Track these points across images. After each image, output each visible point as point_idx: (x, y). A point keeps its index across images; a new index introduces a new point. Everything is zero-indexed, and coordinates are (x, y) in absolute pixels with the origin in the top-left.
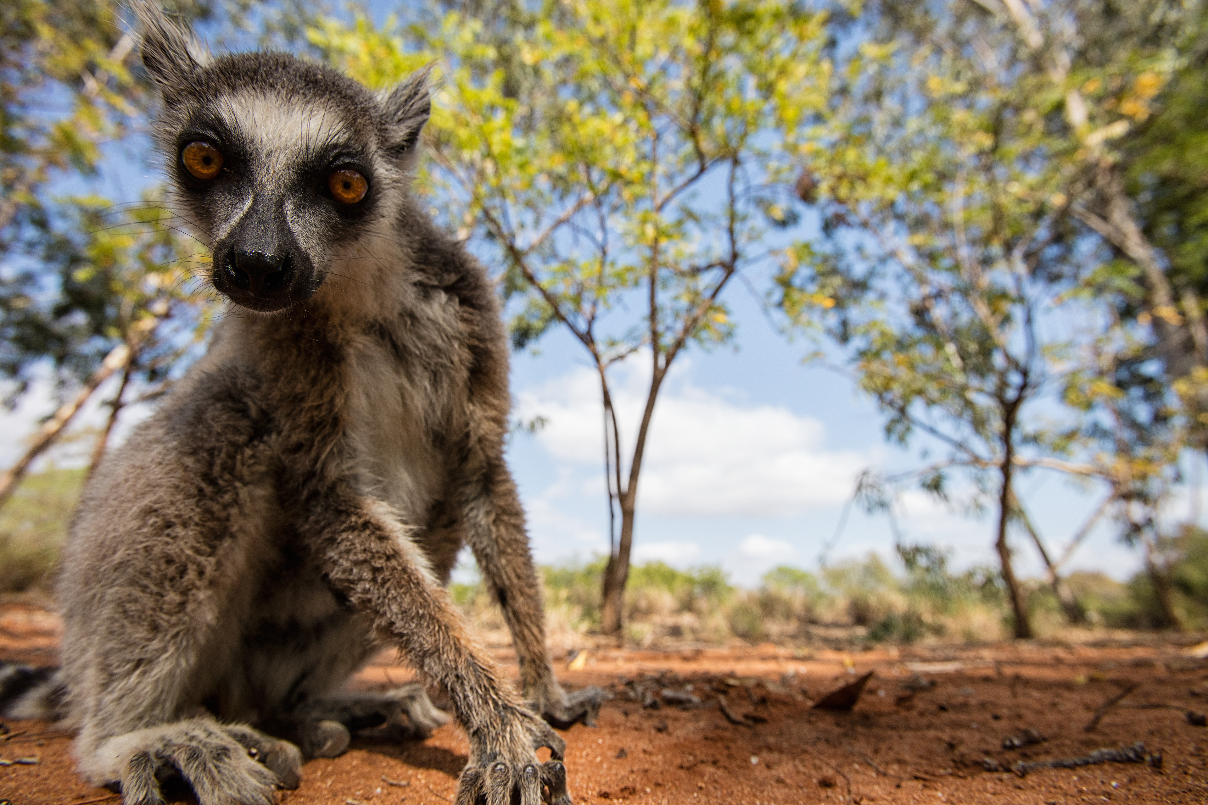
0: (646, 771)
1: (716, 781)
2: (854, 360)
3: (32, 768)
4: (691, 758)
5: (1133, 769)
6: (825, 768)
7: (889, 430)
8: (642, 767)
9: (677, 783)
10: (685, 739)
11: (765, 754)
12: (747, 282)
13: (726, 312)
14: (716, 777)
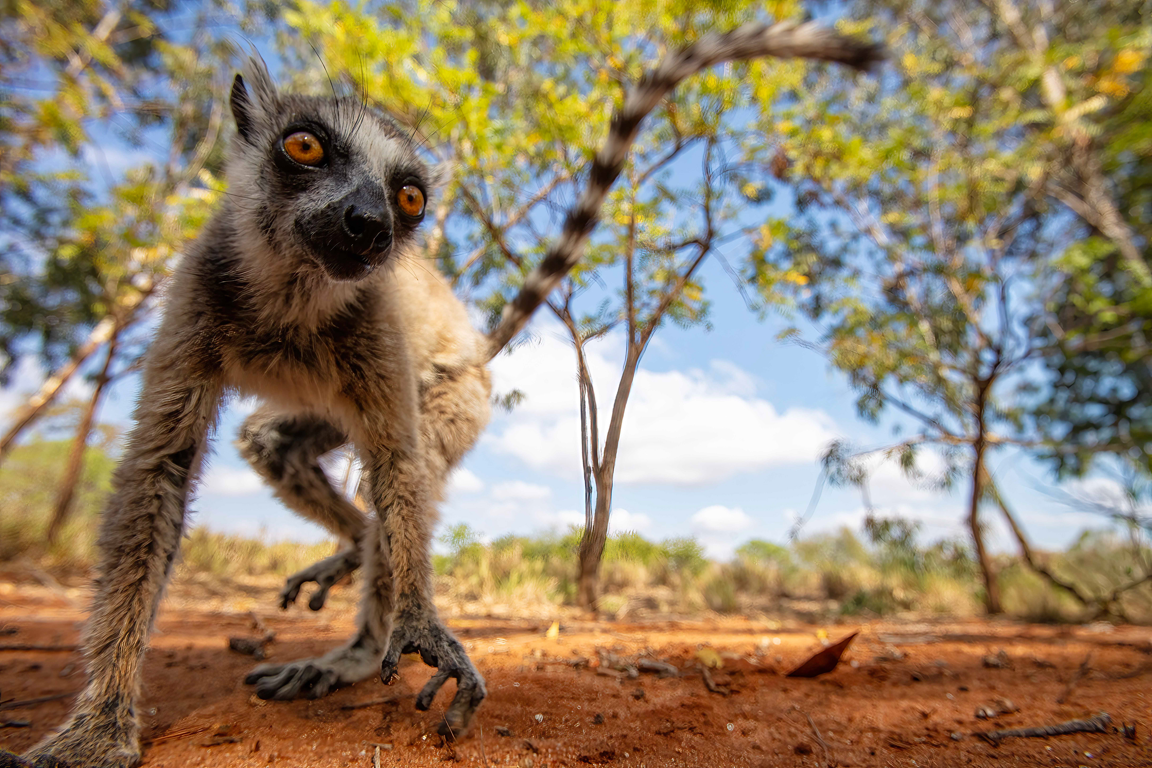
0: (625, 736)
1: (693, 747)
2: (827, 337)
3: (24, 730)
4: (668, 724)
5: (1106, 739)
6: (799, 735)
7: (861, 406)
8: (620, 732)
9: (655, 748)
10: (662, 706)
11: (741, 721)
12: (723, 259)
13: (701, 289)
14: (693, 742)
